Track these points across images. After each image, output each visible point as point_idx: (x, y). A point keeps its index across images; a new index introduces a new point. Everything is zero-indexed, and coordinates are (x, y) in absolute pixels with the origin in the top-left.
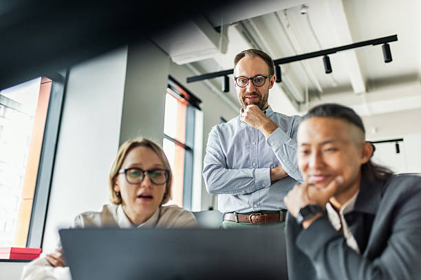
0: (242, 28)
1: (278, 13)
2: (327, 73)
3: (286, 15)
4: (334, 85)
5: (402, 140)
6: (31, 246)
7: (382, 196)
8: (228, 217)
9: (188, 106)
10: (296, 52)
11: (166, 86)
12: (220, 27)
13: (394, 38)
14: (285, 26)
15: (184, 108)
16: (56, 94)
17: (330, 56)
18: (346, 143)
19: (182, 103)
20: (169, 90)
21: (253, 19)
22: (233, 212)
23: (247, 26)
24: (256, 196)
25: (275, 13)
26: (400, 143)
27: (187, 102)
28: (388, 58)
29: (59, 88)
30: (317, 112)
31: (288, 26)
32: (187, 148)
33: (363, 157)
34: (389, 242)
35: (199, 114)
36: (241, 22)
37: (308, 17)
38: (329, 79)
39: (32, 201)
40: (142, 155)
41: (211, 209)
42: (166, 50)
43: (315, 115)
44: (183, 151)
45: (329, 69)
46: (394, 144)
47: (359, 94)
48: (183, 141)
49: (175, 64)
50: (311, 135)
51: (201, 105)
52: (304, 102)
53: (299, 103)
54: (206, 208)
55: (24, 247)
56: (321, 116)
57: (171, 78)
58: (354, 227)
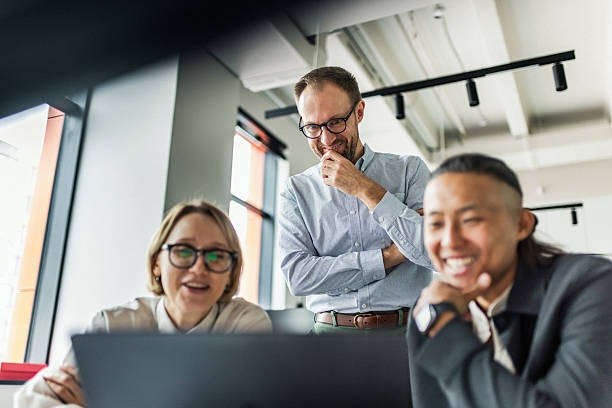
0: (347, 38)
1: (401, 17)
2: (472, 105)
3: (412, 19)
4: (483, 123)
5: (580, 205)
6: (32, 361)
7: (546, 287)
8: (322, 318)
9: (266, 153)
10: (426, 74)
11: (235, 122)
12: (314, 37)
13: (570, 55)
14: (411, 35)
15: (261, 156)
16: (71, 134)
17: (477, 81)
18: (494, 210)
19: (259, 148)
20: (238, 129)
21: (363, 24)
22: (329, 312)
23: (355, 36)
24: (365, 292)
25: (397, 16)
26: (578, 210)
27: (265, 148)
28: (562, 85)
29: (74, 124)
30: (451, 166)
31: (416, 36)
32: (266, 216)
33: (520, 231)
34: (557, 356)
35: (283, 165)
36: (346, 30)
37: (444, 23)
38: (475, 115)
39: (33, 293)
40: (196, 226)
41: (300, 306)
42: (235, 70)
43: (449, 171)
44: (259, 220)
45: (474, 100)
46: (569, 211)
47: (518, 138)
48: (259, 205)
49: (248, 90)
50: (443, 200)
51: (286, 152)
52: (439, 149)
53: (430, 150)
54: (293, 305)
55: (21, 361)
56: (458, 170)
57: (241, 111)
58: (507, 334)
